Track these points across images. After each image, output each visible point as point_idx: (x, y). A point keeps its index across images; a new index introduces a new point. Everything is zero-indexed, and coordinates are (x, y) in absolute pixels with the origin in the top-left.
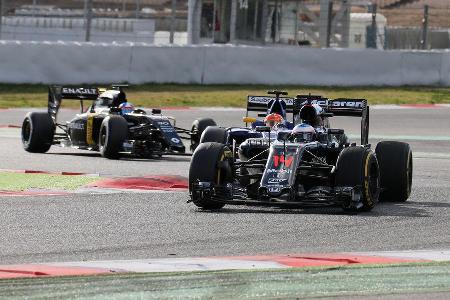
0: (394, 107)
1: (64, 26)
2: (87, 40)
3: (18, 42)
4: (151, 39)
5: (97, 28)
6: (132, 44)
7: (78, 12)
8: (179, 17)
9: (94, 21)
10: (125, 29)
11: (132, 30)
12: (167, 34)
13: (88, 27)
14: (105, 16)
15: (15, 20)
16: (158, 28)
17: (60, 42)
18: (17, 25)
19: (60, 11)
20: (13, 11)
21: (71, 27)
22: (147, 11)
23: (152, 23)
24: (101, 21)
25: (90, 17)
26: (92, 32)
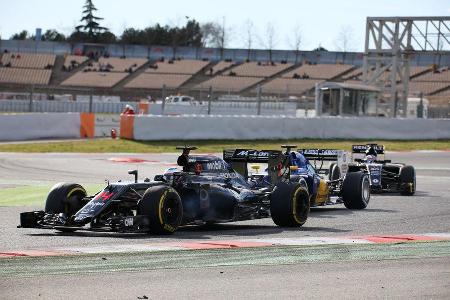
0: (433, 151)
1: (246, 107)
2: (259, 114)
3: (220, 116)
4: (294, 114)
5: (264, 107)
6: (284, 116)
7: (254, 99)
8: (310, 101)
9: (262, 104)
10: (279, 108)
11: (283, 108)
12: (303, 111)
13: (259, 107)
14: (268, 101)
15: (218, 103)
16: (299, 107)
17: (244, 116)
18: (220, 106)
19: (244, 99)
20: (216, 99)
21: (249, 107)
22: (292, 98)
23: (295, 105)
24: (266, 104)
25: (260, 101)
26: (262, 110)
